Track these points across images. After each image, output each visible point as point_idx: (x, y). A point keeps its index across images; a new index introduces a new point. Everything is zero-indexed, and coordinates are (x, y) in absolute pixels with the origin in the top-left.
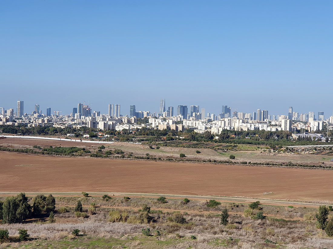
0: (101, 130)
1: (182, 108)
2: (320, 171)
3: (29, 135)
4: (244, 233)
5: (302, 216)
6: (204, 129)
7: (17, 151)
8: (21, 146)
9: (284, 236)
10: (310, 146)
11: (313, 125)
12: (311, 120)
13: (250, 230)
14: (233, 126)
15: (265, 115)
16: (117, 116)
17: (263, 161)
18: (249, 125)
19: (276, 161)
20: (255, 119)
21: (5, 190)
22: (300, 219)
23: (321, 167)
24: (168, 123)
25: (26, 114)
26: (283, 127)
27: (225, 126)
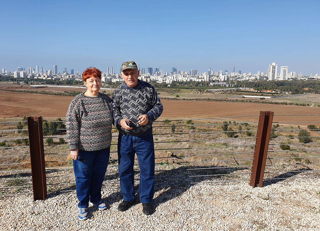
0: (103, 82)
1: (150, 69)
2: (225, 103)
3: (61, 85)
4: (184, 137)
5: (214, 127)
6: (162, 81)
7: (55, 94)
8: (57, 92)
10: (220, 89)
11: (222, 78)
12: (221, 75)
14: (178, 79)
15: (195, 72)
16: (112, 74)
17: (194, 98)
18: (187, 78)
19: (201, 98)
20: (190, 75)
21: (49, 117)
22: (214, 128)
23: (225, 100)
24: (142, 78)
25: (59, 73)
26: (205, 79)
27: (173, 79)
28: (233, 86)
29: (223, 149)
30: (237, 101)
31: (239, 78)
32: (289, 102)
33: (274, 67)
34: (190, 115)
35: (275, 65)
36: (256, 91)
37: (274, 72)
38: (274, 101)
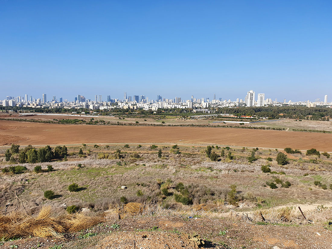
0: (91, 109)
1: (136, 97)
2: (208, 128)
3: (50, 113)
4: (170, 161)
5: (199, 151)
6: (148, 108)
7: (44, 122)
8: (46, 119)
9: (190, 162)
10: (202, 116)
11: (204, 105)
12: (203, 102)
13: (173, 160)
14: (163, 106)
15: (179, 100)
16: (100, 102)
17: (179, 124)
18: (171, 106)
19: (185, 124)
20: (174, 102)
21: (38, 144)
22: (198, 153)
23: (208, 126)
24: (129, 105)
25: (48, 102)
26: (188, 106)
27: (159, 106)
28: (214, 112)
29: (208, 173)
30: (218, 126)
31: (220, 105)
32: (266, 127)
33: (252, 95)
34: (175, 140)
35: (252, 93)
36: (236, 117)
37: (251, 99)
38: (253, 126)
